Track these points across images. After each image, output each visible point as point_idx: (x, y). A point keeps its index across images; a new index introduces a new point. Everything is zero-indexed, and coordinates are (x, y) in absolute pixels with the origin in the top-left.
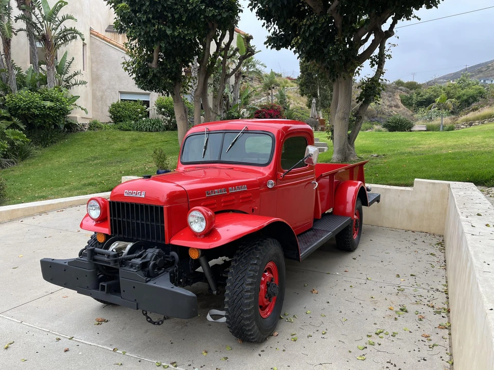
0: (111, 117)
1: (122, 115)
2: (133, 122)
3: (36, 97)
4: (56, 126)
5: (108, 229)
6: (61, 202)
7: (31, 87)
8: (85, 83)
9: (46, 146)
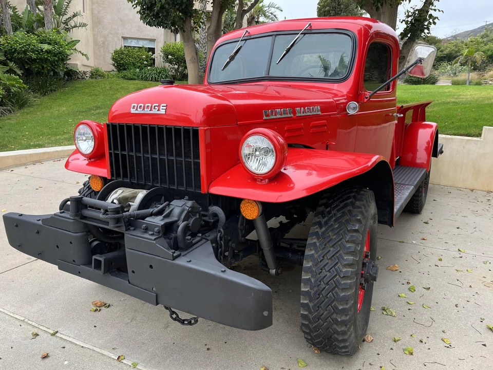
0: (114, 65)
1: (126, 63)
2: (138, 70)
3: (33, 39)
4: (55, 73)
5: (105, 171)
6: (58, 150)
7: (28, 29)
8: (84, 25)
9: (45, 95)
